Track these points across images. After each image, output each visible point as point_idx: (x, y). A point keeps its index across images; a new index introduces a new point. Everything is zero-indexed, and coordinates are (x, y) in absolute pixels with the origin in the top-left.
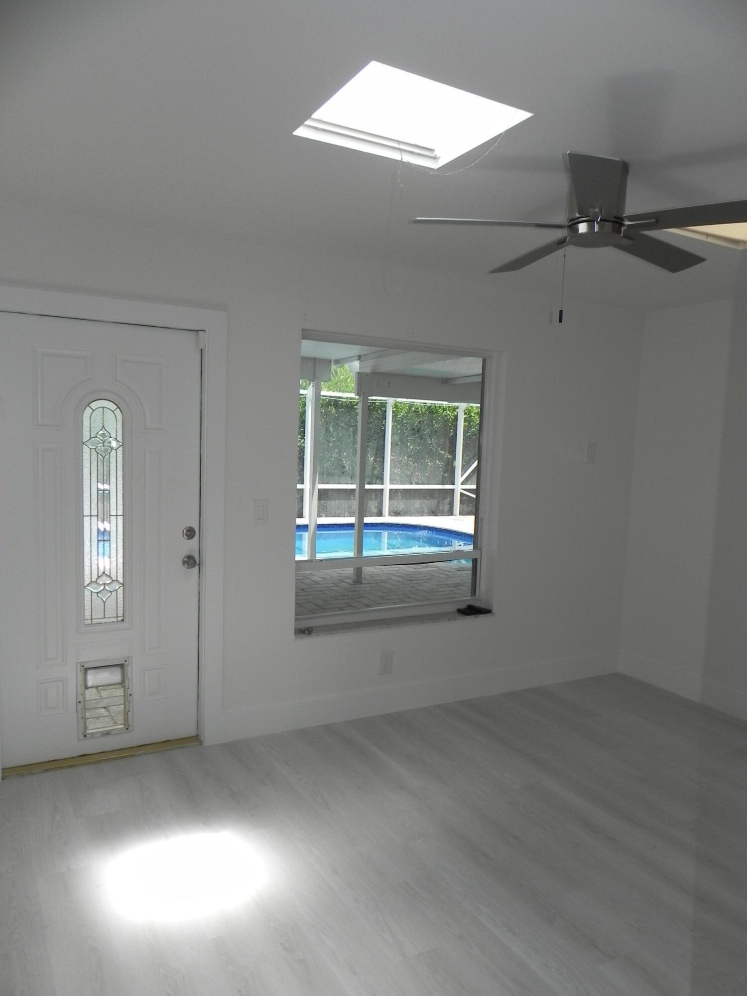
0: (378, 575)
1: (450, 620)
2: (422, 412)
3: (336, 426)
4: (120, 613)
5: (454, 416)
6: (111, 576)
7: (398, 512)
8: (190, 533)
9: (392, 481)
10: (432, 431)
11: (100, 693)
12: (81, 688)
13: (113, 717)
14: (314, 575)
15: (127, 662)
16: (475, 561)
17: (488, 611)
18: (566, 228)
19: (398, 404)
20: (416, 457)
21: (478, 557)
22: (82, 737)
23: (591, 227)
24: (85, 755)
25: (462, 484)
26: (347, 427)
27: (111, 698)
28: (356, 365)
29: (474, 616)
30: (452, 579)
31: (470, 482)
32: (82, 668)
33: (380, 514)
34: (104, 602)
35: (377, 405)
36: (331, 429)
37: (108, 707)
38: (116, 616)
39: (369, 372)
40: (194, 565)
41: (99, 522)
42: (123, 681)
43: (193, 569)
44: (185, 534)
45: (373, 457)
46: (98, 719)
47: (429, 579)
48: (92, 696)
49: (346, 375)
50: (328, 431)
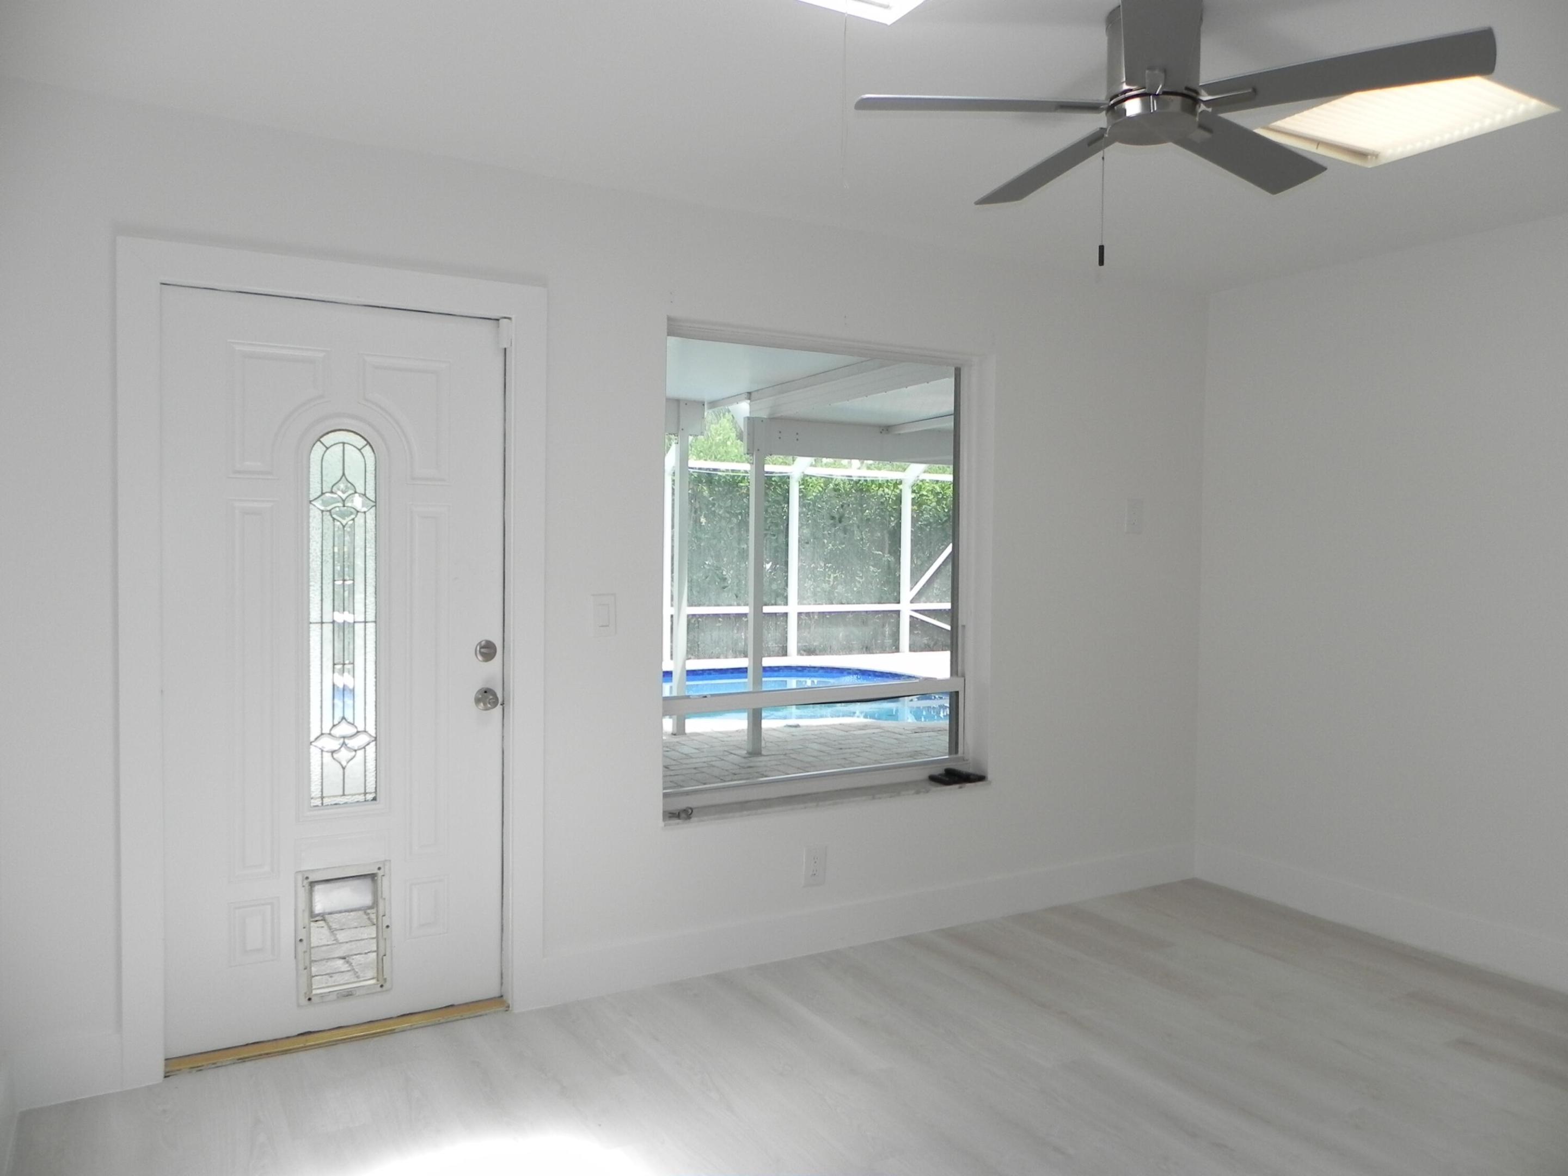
0: (786, 741)
1: (918, 792)
2: (845, 491)
3: (711, 515)
4: (371, 787)
5: (895, 495)
6: (355, 724)
7: (813, 649)
8: (487, 651)
9: (801, 599)
10: (862, 519)
11: (335, 935)
12: (304, 918)
13: (357, 972)
14: (684, 745)
15: (382, 870)
16: (955, 697)
17: (981, 778)
18: (1104, 113)
19: (808, 478)
20: (836, 560)
21: (959, 688)
22: (304, 1001)
23: (1146, 105)
24: (309, 1033)
25: (912, 602)
26: (728, 515)
27: (353, 943)
28: (743, 408)
29: (957, 786)
30: (907, 745)
31: (924, 599)
32: (306, 882)
33: (784, 652)
34: (344, 768)
35: (775, 481)
36: (703, 520)
37: (348, 956)
38: (363, 791)
39: (765, 417)
40: (495, 703)
41: (336, 674)
42: (375, 904)
43: (495, 709)
44: (478, 652)
45: (771, 563)
46: (331, 977)
47: (871, 747)
48: (321, 939)
49: (724, 434)
50: (698, 524)
